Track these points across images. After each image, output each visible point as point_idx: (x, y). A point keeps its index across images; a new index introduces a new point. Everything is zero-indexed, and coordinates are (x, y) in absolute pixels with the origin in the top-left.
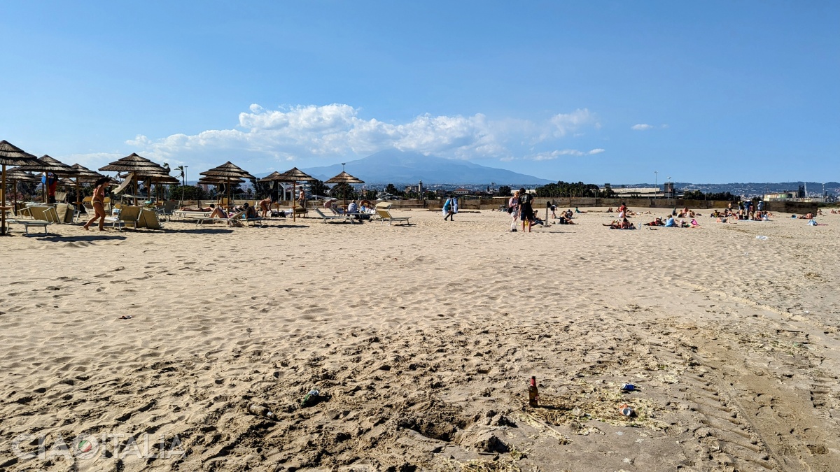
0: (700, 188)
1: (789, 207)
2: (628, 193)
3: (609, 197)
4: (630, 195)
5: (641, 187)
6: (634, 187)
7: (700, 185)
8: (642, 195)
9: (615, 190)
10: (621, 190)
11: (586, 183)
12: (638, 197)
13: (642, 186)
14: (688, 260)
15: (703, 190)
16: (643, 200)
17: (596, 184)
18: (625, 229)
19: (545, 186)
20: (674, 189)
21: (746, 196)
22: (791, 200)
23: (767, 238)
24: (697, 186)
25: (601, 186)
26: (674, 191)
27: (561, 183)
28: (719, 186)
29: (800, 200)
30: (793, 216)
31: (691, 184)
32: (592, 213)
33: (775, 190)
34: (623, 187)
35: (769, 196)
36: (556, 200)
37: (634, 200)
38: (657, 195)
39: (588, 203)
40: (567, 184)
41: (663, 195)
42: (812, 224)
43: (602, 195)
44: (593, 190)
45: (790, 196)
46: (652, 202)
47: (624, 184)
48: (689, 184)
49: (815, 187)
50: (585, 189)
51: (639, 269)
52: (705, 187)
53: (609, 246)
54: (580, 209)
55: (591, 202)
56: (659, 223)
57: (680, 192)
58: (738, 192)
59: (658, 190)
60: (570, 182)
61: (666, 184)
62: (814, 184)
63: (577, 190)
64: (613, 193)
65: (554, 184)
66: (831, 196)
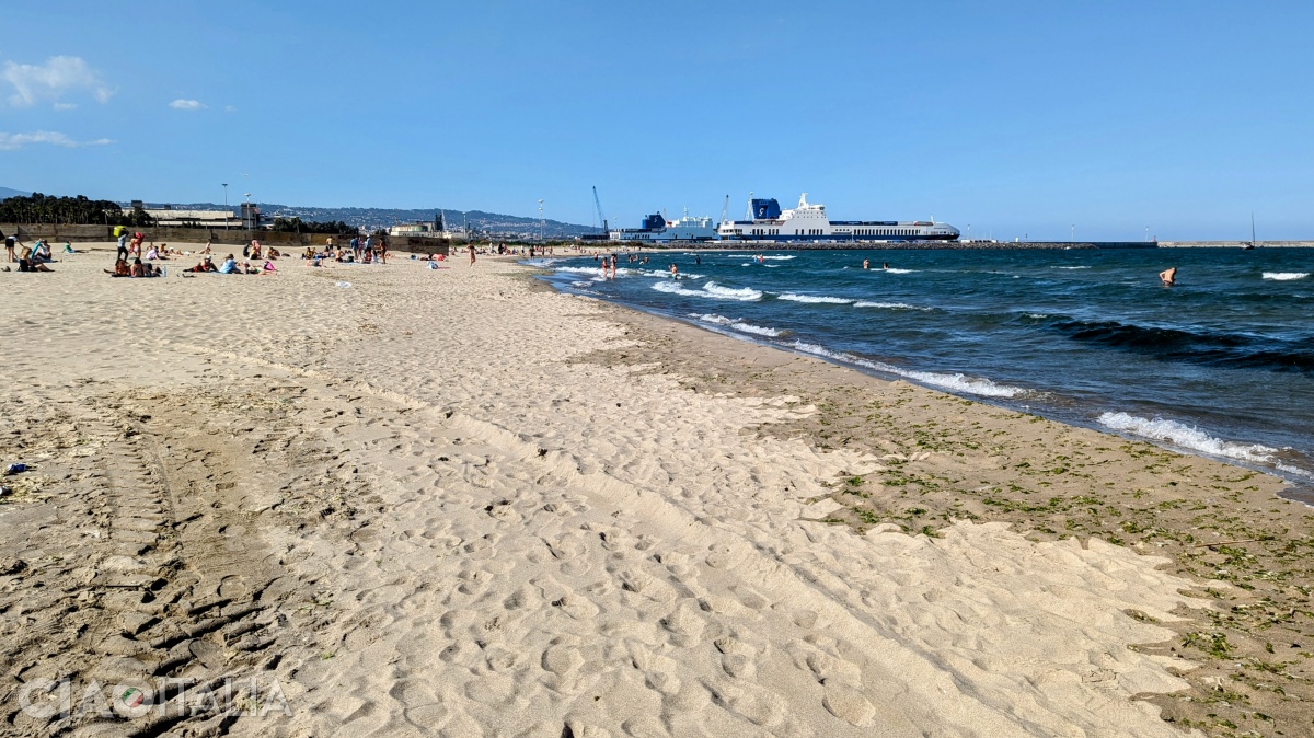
0: (300, 213)
1: (414, 244)
2: (178, 219)
3: (141, 224)
4: (180, 223)
5: (201, 209)
6: (189, 208)
7: (299, 209)
8: (203, 224)
9: (153, 214)
10: (165, 214)
11: (92, 197)
12: (194, 226)
13: (203, 207)
14: (212, 317)
15: (305, 217)
16: (197, 231)
17: (114, 200)
18: (138, 276)
19: (6, 201)
20: (258, 215)
21: (368, 228)
22: (426, 234)
23: (350, 284)
24: (296, 210)
25: (127, 204)
26: (257, 218)
27: (37, 197)
28: (328, 212)
29: (437, 235)
30: (413, 257)
31: (286, 207)
32: (99, 252)
33: (406, 220)
34: (168, 207)
35: (398, 229)
36: (24, 228)
37: (182, 231)
38: (230, 224)
39: (93, 234)
40: (53, 198)
41: (240, 224)
42: (430, 267)
43: (126, 221)
44: (108, 212)
45: (425, 229)
46: (214, 235)
47: (171, 202)
48: (282, 207)
49: (455, 216)
50: (93, 210)
51: (124, 333)
52: (307, 213)
53: (91, 303)
54: (75, 246)
55: (98, 233)
56: (209, 266)
57: (268, 220)
58: (356, 222)
59: (231, 214)
60: (59, 195)
61: (244, 206)
62: (454, 212)
63: (75, 211)
64: (149, 218)
65: (24, 198)
66: (474, 231)
